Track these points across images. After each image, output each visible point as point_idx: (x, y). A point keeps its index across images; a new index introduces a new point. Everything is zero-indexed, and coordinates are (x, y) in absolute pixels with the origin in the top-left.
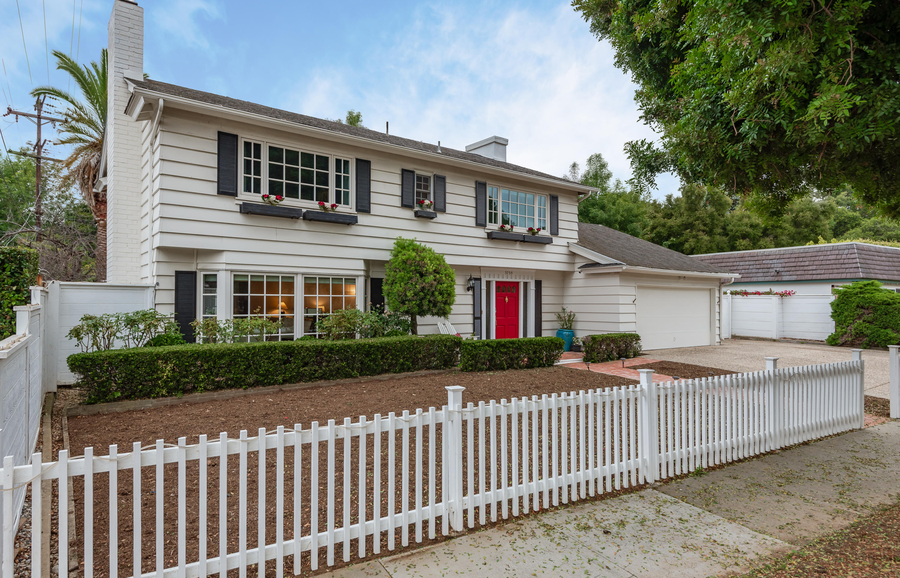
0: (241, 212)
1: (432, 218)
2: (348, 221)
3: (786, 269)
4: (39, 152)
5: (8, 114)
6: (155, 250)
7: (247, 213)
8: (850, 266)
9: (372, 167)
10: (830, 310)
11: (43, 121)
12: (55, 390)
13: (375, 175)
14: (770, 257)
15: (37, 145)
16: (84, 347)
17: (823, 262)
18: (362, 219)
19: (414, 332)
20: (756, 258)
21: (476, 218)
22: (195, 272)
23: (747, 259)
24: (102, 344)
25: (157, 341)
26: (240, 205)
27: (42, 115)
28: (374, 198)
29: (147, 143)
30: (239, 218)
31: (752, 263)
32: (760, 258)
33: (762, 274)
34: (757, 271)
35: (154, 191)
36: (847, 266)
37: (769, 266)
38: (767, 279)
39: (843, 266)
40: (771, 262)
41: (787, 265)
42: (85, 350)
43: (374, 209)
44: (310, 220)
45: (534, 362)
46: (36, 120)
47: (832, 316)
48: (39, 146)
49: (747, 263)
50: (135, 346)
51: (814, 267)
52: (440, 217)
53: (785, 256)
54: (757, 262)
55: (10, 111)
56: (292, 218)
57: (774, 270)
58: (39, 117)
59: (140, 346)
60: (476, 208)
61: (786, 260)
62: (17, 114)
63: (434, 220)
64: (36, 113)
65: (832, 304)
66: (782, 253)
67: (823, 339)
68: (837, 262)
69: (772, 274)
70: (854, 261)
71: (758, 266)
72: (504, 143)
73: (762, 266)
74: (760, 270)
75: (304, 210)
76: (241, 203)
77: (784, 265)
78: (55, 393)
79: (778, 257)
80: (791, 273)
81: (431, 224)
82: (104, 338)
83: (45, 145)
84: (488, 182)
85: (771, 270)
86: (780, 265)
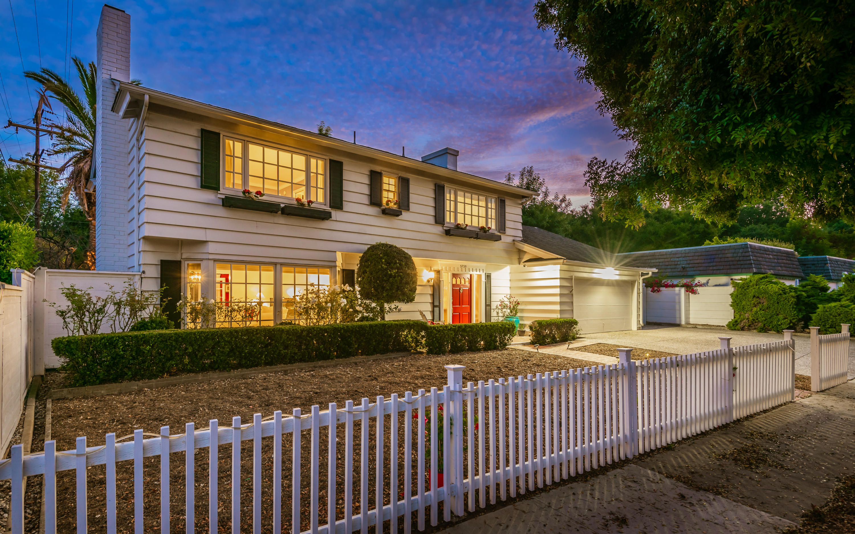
0: (223, 205)
1: (398, 216)
2: (323, 216)
3: (690, 265)
4: (37, 161)
5: (9, 126)
6: (142, 240)
7: (230, 207)
8: (745, 262)
9: (345, 167)
10: (730, 300)
11: (41, 133)
12: (43, 373)
13: (346, 175)
14: (677, 256)
15: (36, 154)
16: (70, 331)
17: (722, 260)
18: (336, 214)
19: (383, 318)
20: (665, 257)
21: (435, 216)
22: (180, 262)
23: (657, 257)
24: (89, 328)
25: (142, 326)
26: (223, 199)
27: (40, 127)
28: (346, 196)
29: (134, 141)
30: (221, 212)
31: (662, 260)
32: (668, 256)
33: (670, 270)
34: (666, 267)
35: (140, 184)
36: (742, 262)
37: (676, 263)
38: (674, 274)
39: (739, 263)
40: (677, 259)
41: (692, 262)
42: (71, 335)
43: (346, 206)
44: (288, 214)
45: (490, 345)
46: (34, 132)
47: (731, 306)
48: (37, 156)
49: (657, 261)
50: (121, 331)
51: (714, 264)
52: (405, 215)
53: (689, 255)
54: (666, 260)
55: (10, 124)
56: (271, 212)
57: (680, 266)
58: (37, 130)
59: (126, 330)
60: (435, 207)
61: (691, 258)
62: (17, 126)
63: (400, 217)
64: (34, 126)
65: (732, 295)
66: (687, 252)
67: (725, 325)
68: (733, 259)
69: (679, 270)
70: (748, 258)
71: (667, 263)
72: (455, 154)
73: (670, 263)
74: (669, 267)
75: (282, 205)
76: (223, 197)
77: (689, 262)
78: (42, 376)
79: (683, 255)
80: (695, 269)
81: (396, 221)
82: (91, 323)
83: (43, 154)
84: (446, 185)
85: (677, 266)
86: (686, 262)
